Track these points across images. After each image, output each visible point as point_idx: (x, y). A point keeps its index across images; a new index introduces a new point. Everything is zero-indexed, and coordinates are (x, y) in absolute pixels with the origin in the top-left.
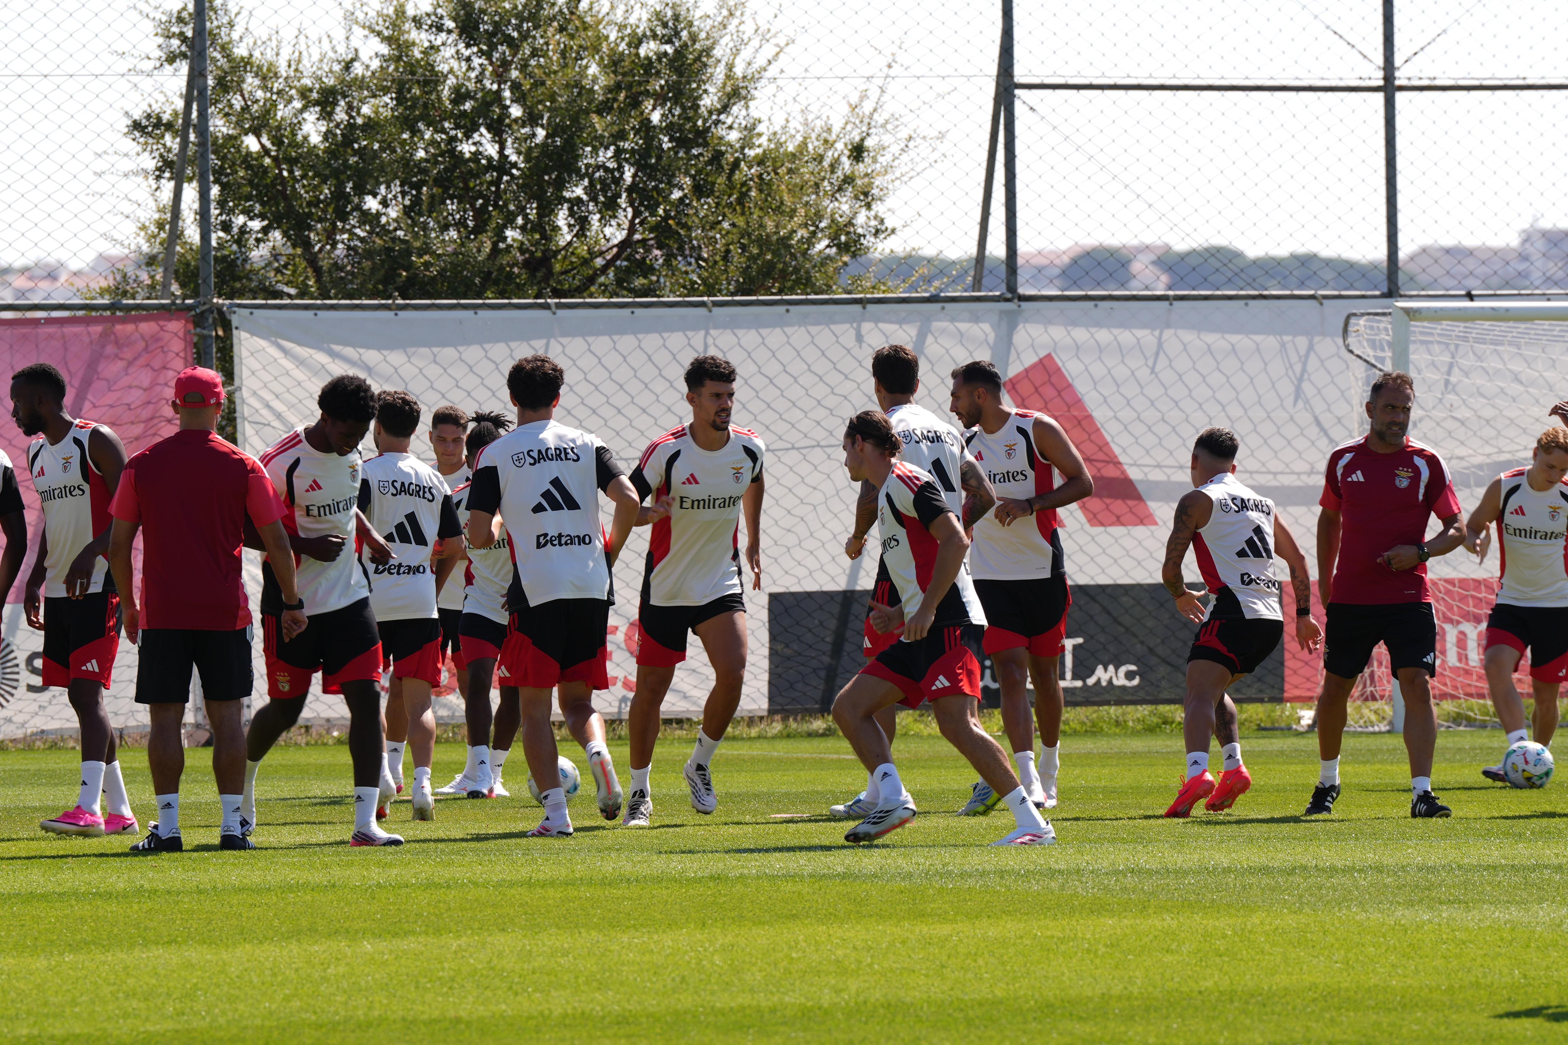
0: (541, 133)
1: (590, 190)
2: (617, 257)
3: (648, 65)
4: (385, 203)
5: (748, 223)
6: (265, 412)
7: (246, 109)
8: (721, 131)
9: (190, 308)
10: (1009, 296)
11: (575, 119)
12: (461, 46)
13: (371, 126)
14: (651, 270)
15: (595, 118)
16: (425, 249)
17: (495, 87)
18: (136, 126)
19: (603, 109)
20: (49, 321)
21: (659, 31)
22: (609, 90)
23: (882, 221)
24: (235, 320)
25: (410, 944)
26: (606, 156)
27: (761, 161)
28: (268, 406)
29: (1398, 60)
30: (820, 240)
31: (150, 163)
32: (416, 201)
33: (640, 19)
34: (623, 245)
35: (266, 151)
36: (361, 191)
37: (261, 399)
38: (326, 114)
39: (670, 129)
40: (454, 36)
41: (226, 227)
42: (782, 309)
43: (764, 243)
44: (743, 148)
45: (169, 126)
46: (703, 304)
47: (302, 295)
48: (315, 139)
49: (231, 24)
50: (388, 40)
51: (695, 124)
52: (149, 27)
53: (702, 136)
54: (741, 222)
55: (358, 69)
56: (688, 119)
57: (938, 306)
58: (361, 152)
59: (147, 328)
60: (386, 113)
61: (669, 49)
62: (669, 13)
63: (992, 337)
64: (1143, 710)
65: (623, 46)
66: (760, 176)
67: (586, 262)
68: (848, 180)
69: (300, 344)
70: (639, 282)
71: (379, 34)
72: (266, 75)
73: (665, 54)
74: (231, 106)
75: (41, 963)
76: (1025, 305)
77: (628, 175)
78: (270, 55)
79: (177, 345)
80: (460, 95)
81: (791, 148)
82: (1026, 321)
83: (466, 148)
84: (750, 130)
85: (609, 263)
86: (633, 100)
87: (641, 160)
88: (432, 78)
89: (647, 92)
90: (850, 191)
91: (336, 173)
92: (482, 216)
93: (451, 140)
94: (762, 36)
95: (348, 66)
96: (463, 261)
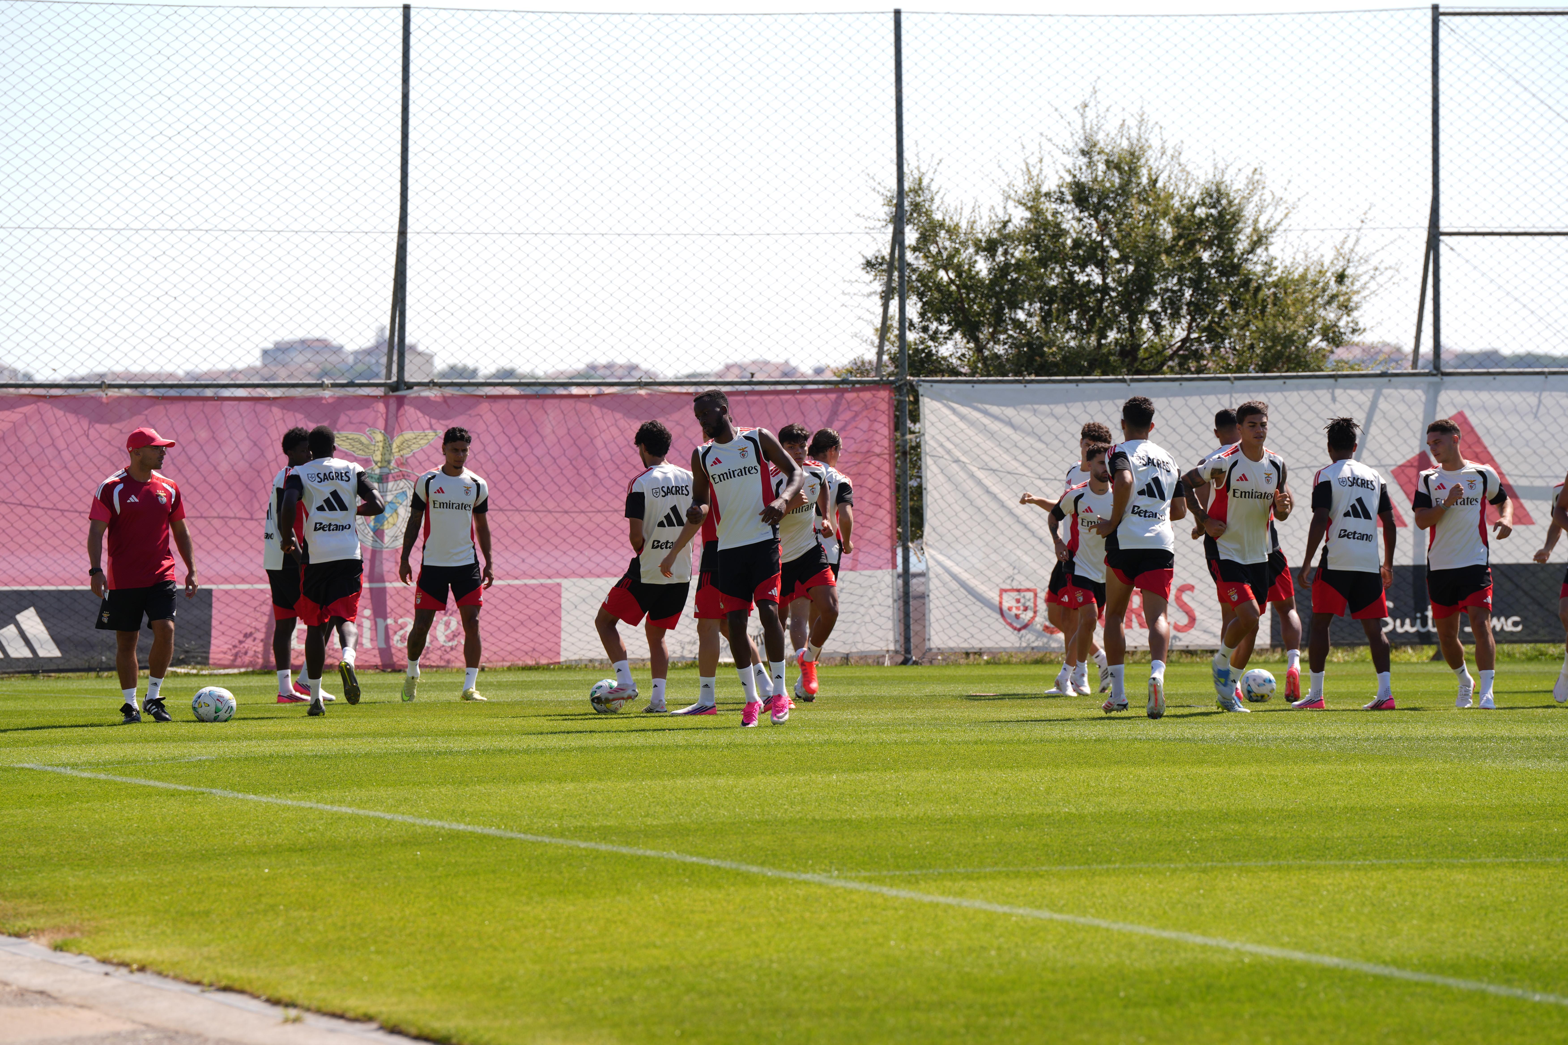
0: (1131, 268)
1: (1163, 305)
2: (1180, 348)
3: (1201, 223)
4: (1029, 315)
5: (1265, 326)
6: (939, 449)
7: (939, 253)
8: (1250, 266)
9: (892, 382)
10: (1435, 372)
11: (1151, 258)
12: (1077, 212)
13: (1019, 264)
14: (1202, 357)
15: (1164, 257)
16: (1052, 343)
17: (1099, 238)
19: (1168, 252)
20: (802, 391)
21: (1208, 200)
22: (1174, 239)
23: (1357, 324)
24: (921, 390)
26: (1172, 283)
27: (1276, 285)
28: (942, 445)
30: (1314, 337)
32: (1049, 313)
33: (1194, 193)
34: (1184, 341)
35: (952, 281)
36: (1014, 306)
37: (937, 441)
38: (992, 257)
39: (1214, 265)
40: (1073, 205)
41: (925, 329)
42: (1281, 382)
43: (1276, 338)
44: (1264, 276)
45: (883, 264)
46: (1227, 379)
47: (973, 374)
48: (984, 273)
49: (932, 200)
50: (1029, 208)
51: (1232, 261)
53: (1235, 269)
54: (1260, 324)
55: (1010, 227)
56: (1228, 258)
57: (1386, 379)
58: (1014, 282)
59: (866, 395)
60: (1029, 256)
61: (1213, 211)
62: (1214, 188)
63: (1423, 398)
64: (1526, 647)
65: (1183, 211)
66: (1275, 294)
67: (1159, 353)
68: (1333, 297)
69: (963, 405)
70: (1193, 365)
71: (1025, 205)
72: (952, 232)
73: (1211, 215)
74: (929, 251)
76: (1446, 378)
77: (1187, 295)
78: (956, 219)
79: (884, 406)
80: (1077, 244)
81: (1296, 276)
82: (1447, 389)
84: (1269, 265)
85: (1175, 353)
86: (1190, 246)
87: (1195, 284)
88: (1059, 233)
89: (1199, 241)
90: (1335, 305)
91: (996, 295)
92: (1091, 322)
93: (1071, 274)
94: (1278, 202)
95: (1005, 225)
96: (1079, 353)
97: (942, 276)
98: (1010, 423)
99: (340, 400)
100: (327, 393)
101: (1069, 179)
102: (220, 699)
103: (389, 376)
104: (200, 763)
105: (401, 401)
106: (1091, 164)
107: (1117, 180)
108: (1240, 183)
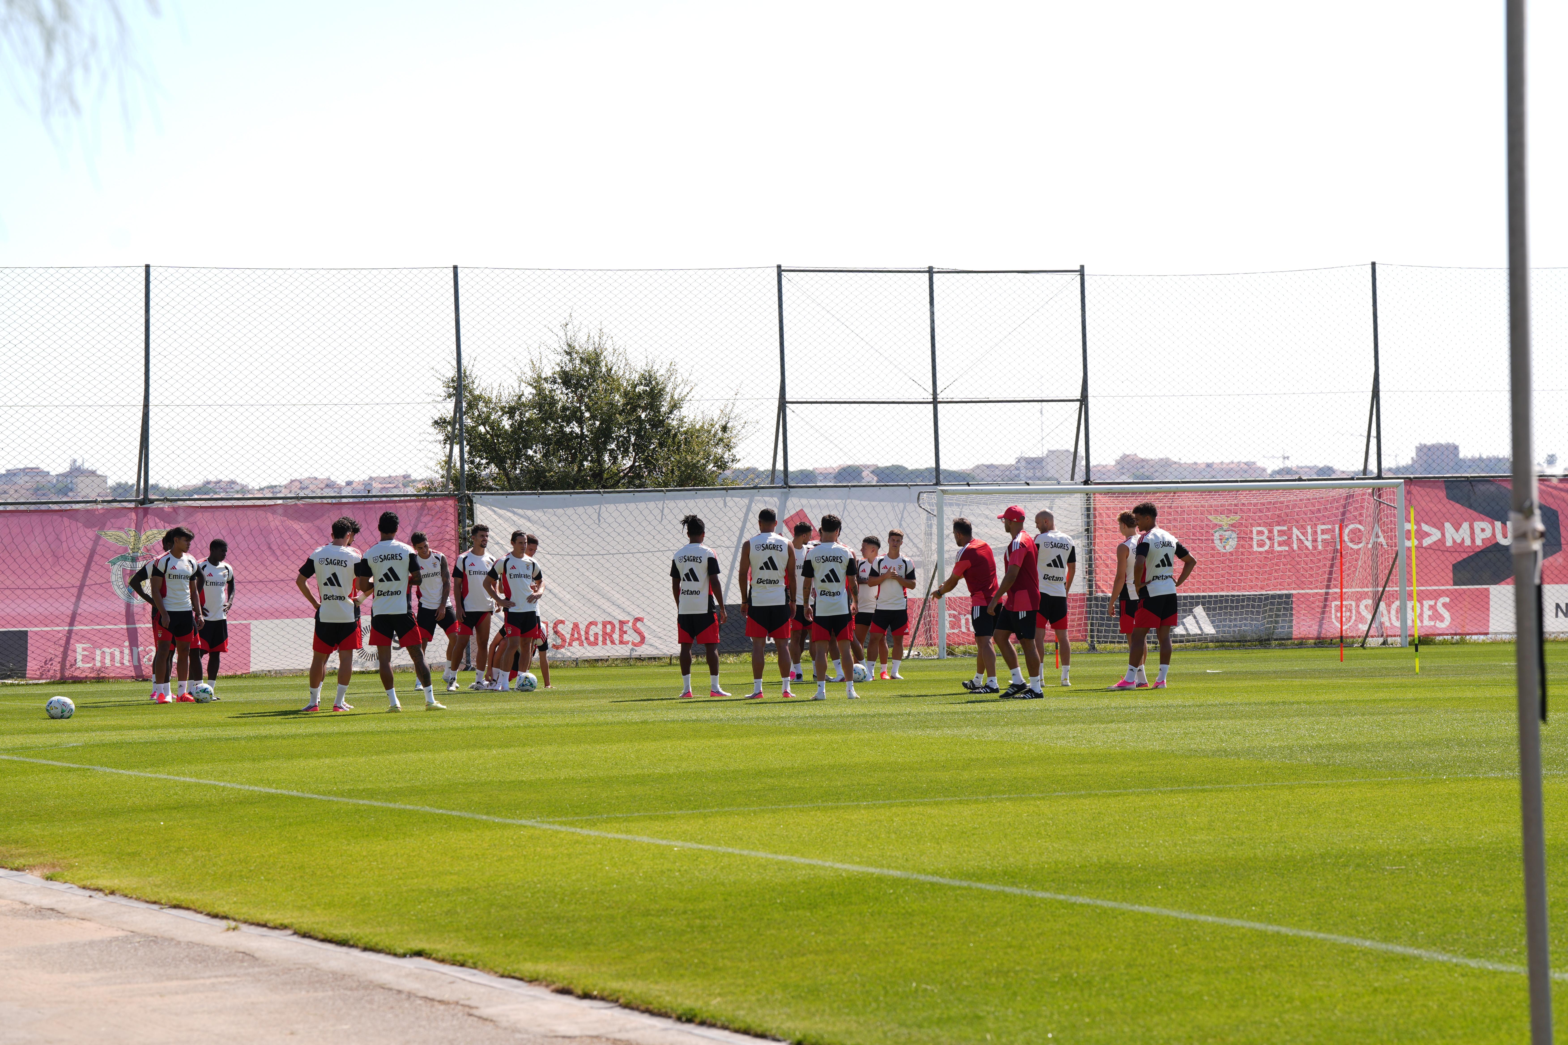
0: (598, 423)
1: (617, 445)
2: (629, 472)
3: (639, 396)
4: (535, 452)
5: (681, 458)
7: (479, 415)
8: (669, 421)
9: (456, 495)
10: (785, 486)
11: (610, 417)
12: (564, 389)
13: (529, 421)
14: (642, 477)
15: (618, 417)
16: (551, 470)
17: (578, 405)
18: (436, 422)
19: (622, 413)
20: (400, 501)
21: (643, 382)
22: (624, 405)
23: (735, 456)
24: (474, 500)
25: (512, 751)
26: (623, 432)
27: (686, 433)
29: (938, 391)
30: (710, 464)
31: (441, 437)
32: (548, 451)
33: (636, 377)
34: (631, 467)
35: (488, 432)
36: (527, 447)
38: (511, 417)
39: (649, 421)
40: (562, 385)
41: (472, 462)
42: (694, 492)
43: (687, 466)
44: (678, 428)
45: (449, 423)
46: (663, 491)
47: (502, 489)
48: (507, 427)
50: (535, 387)
51: (659, 419)
52: (440, 383)
53: (662, 423)
54: (678, 457)
55: (523, 399)
56: (656, 417)
57: (757, 491)
58: (525, 432)
59: (440, 503)
60: (535, 416)
61: (648, 389)
62: (647, 374)
63: (778, 502)
65: (629, 388)
66: (685, 439)
67: (616, 474)
68: (721, 440)
69: (500, 509)
70: (637, 482)
71: (532, 385)
72: (487, 402)
73: (646, 391)
74: (473, 414)
75: (363, 760)
76: (791, 489)
77: (633, 439)
78: (489, 394)
79: (451, 510)
80: (564, 408)
81: (697, 427)
82: (792, 496)
83: (568, 430)
84: (681, 421)
85: (626, 475)
86: (634, 409)
87: (638, 433)
88: (553, 402)
89: (639, 406)
90: (722, 445)
91: (516, 440)
92: (574, 457)
93: (561, 427)
94: (685, 382)
95: (520, 398)
96: (566, 475)
97: (482, 429)
98: (529, 519)
99: (108, 511)
100: (99, 507)
101: (558, 369)
102: (64, 704)
103: (138, 495)
104: (75, 748)
105: (146, 511)
106: (571, 361)
107: (587, 370)
108: (662, 371)
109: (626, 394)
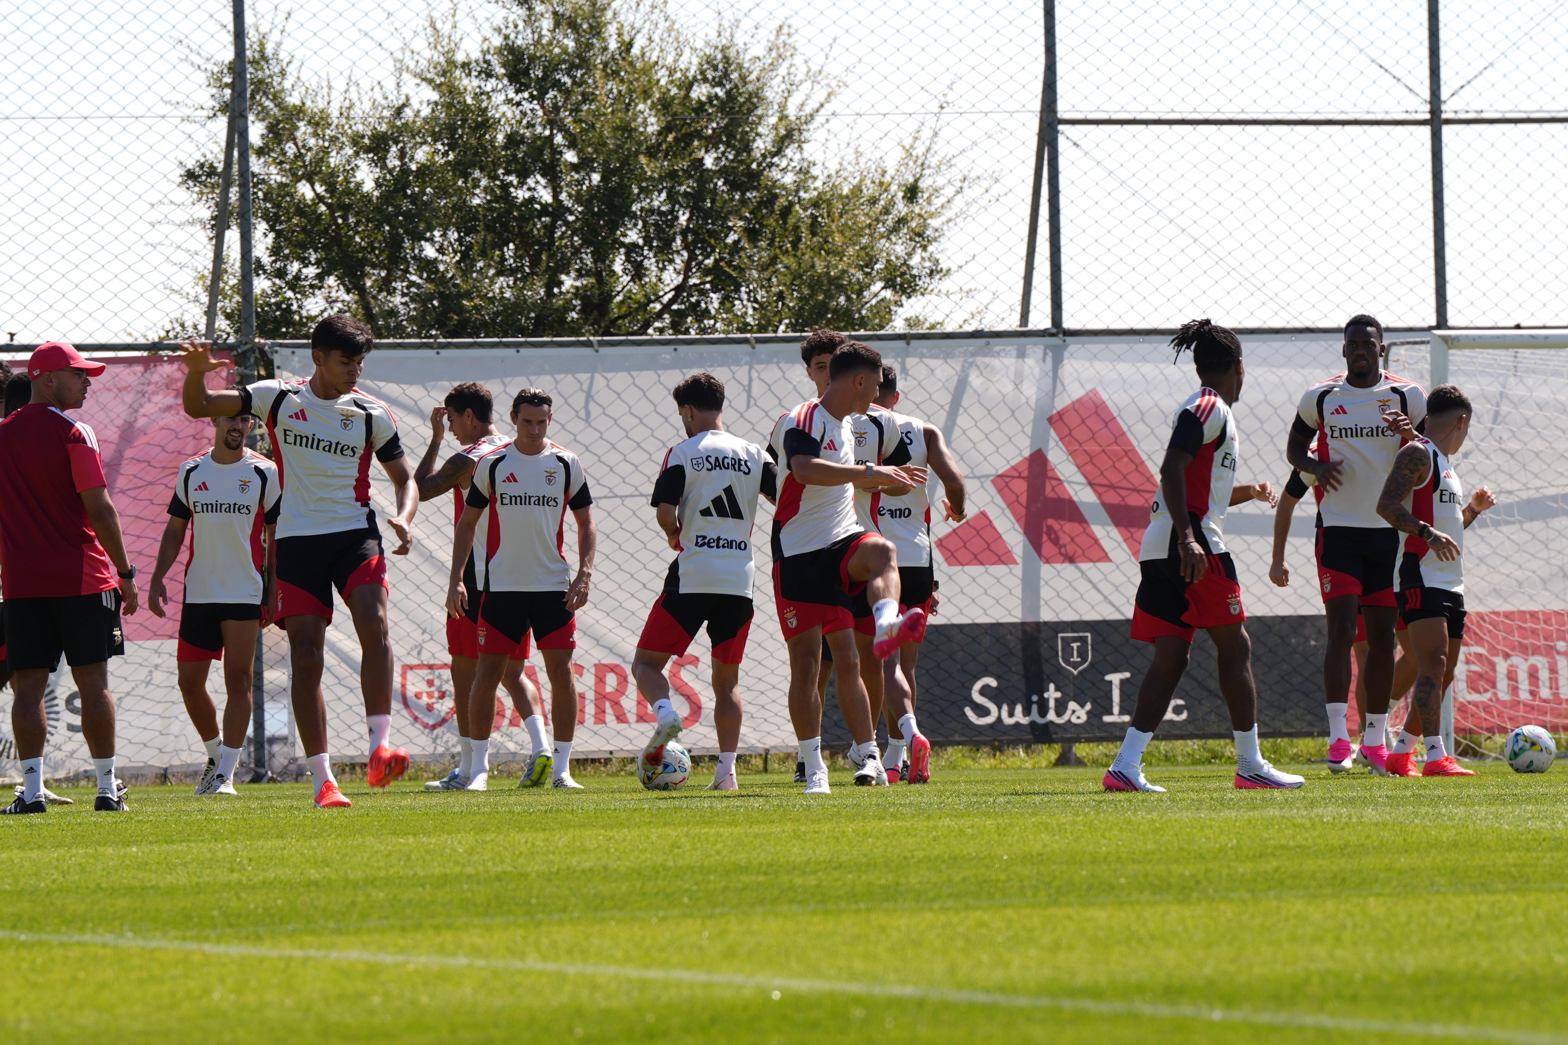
0: (596, 178)
1: (645, 234)
2: (672, 301)
3: (700, 109)
4: (441, 250)
5: (800, 265)
7: (299, 156)
8: (775, 175)
9: (232, 347)
10: (1054, 330)
11: (625, 162)
12: (511, 91)
13: (424, 171)
14: (706, 313)
15: (644, 160)
16: (476, 293)
17: (546, 133)
18: (190, 175)
19: (652, 152)
21: (710, 74)
22: (660, 132)
23: (937, 262)
24: (277, 360)
26: (659, 200)
27: (814, 203)
30: (873, 282)
31: (202, 210)
32: (472, 247)
33: (690, 62)
34: (679, 289)
36: (418, 237)
38: (380, 161)
39: (722, 172)
40: (506, 81)
43: (815, 285)
44: (797, 190)
45: (215, 174)
46: (745, 341)
49: (283, 74)
50: (438, 86)
51: (749, 167)
53: (754, 179)
54: (792, 263)
55: (409, 115)
56: (742, 162)
57: (982, 341)
58: (414, 199)
60: (439, 160)
61: (719, 91)
62: (719, 55)
63: (1039, 370)
64: (1193, 745)
65: (673, 90)
66: (813, 217)
67: (641, 307)
68: (902, 221)
71: (430, 81)
72: (319, 122)
73: (716, 97)
74: (284, 153)
76: (1070, 339)
77: (683, 219)
78: (322, 102)
80: (513, 140)
81: (845, 189)
82: (1072, 356)
83: (521, 194)
84: (804, 173)
85: (666, 308)
86: (685, 143)
87: (695, 203)
88: (485, 124)
89: (698, 134)
90: (904, 233)
91: (390, 219)
92: (537, 261)
93: (505, 186)
94: (816, 77)
95: (399, 111)
96: (518, 306)
97: (305, 190)
101: (497, 41)
106: (531, 18)
107: (570, 44)
108: (758, 50)
109: (664, 105)
